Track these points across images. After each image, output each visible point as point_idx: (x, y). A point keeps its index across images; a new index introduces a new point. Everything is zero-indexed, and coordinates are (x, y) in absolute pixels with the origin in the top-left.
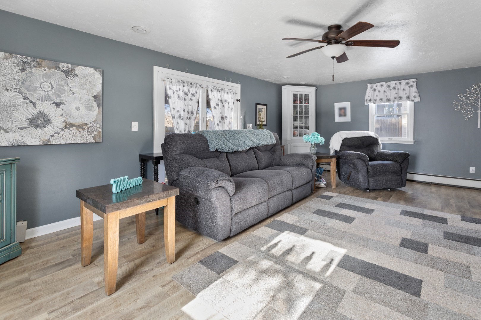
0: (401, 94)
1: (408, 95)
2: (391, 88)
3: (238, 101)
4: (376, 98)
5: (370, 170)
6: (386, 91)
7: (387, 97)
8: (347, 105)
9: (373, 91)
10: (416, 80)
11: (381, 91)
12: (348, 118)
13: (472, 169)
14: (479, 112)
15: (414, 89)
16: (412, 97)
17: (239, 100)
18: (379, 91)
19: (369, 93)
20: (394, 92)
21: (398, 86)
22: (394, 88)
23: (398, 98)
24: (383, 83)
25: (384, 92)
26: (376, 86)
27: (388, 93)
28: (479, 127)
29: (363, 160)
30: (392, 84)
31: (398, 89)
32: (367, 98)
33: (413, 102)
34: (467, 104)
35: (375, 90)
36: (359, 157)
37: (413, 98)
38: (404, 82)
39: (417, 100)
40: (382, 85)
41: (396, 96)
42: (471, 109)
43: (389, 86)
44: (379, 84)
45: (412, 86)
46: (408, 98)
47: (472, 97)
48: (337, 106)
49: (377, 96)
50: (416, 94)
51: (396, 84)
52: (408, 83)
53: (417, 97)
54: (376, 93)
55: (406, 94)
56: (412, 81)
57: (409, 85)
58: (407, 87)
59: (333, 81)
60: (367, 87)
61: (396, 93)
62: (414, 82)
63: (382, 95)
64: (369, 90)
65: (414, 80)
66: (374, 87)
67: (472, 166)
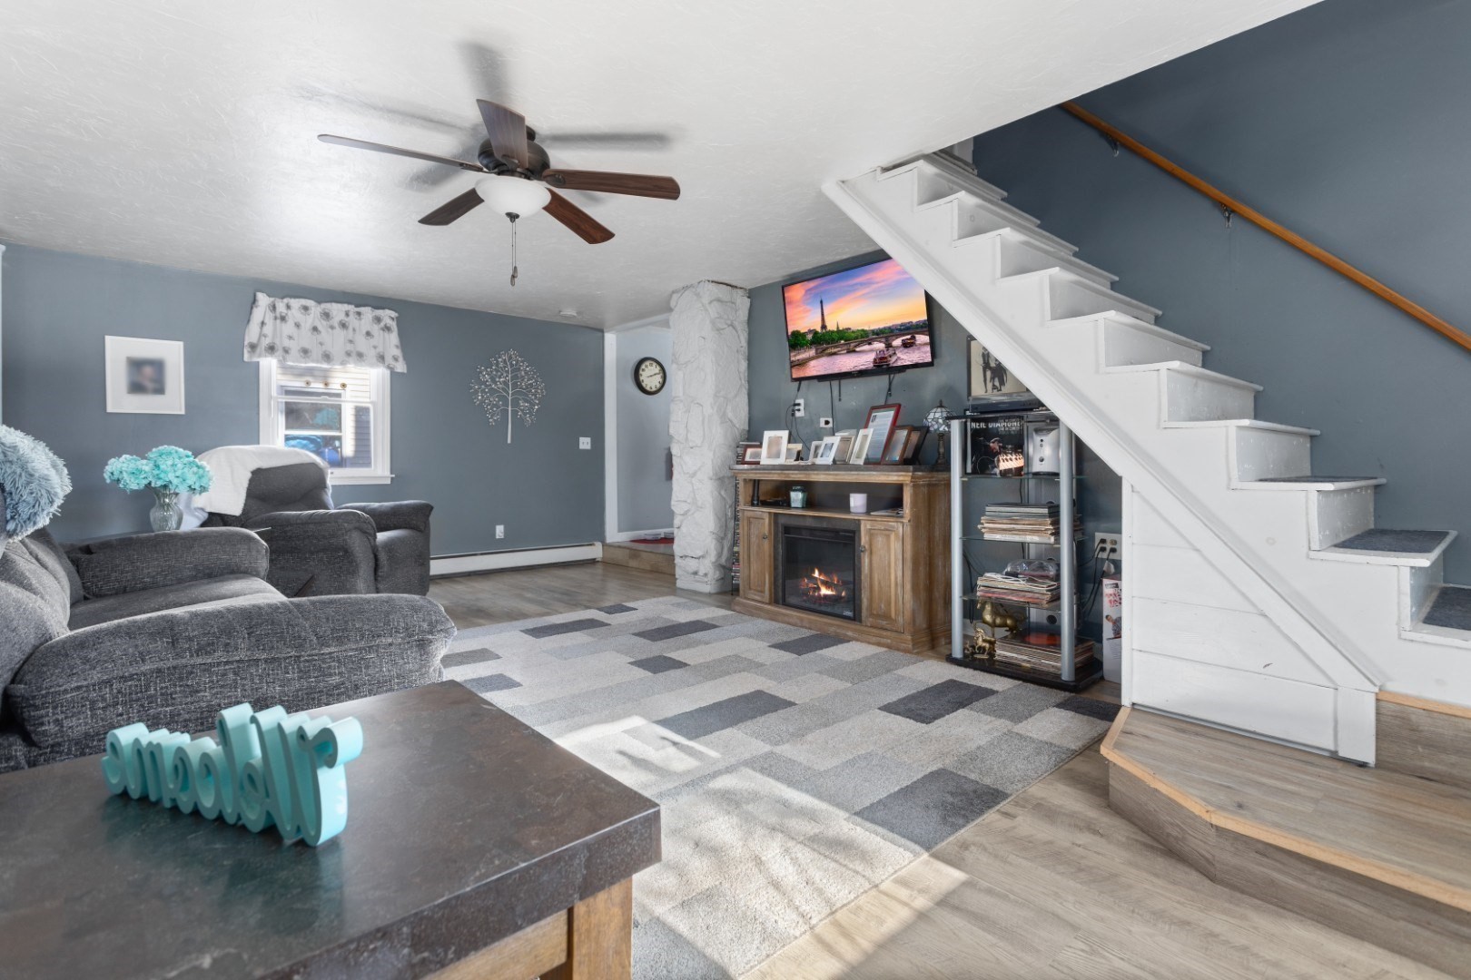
0: (362, 344)
1: (380, 349)
2: (335, 322)
4: (287, 343)
6: (320, 328)
7: (324, 348)
8: (171, 352)
9: (278, 321)
10: (397, 315)
11: (303, 324)
12: (172, 402)
13: (500, 531)
14: (510, 409)
15: (394, 338)
16: (389, 360)
18: (298, 325)
19: (263, 323)
20: (340, 334)
21: (352, 320)
22: (343, 325)
23: (354, 354)
24: (310, 303)
25: (315, 329)
26: (288, 307)
27: (325, 335)
28: (509, 441)
30: (338, 310)
31: (354, 330)
32: (254, 340)
33: (388, 373)
34: (493, 391)
35: (283, 319)
37: (393, 363)
38: (368, 312)
39: (401, 367)
40: (306, 308)
41: (349, 347)
42: (498, 402)
43: (326, 315)
44: (296, 303)
45: (387, 329)
46: (381, 358)
47: (500, 378)
48: (119, 350)
49: (290, 338)
50: (398, 352)
51: (347, 314)
52: (378, 320)
53: (401, 359)
54: (288, 328)
55: (375, 347)
56: (388, 315)
57: (382, 324)
58: (375, 329)
60: (254, 303)
61: (351, 342)
62: (393, 319)
63: (306, 339)
64: (259, 313)
65: (394, 314)
66: (281, 307)
67: (500, 524)
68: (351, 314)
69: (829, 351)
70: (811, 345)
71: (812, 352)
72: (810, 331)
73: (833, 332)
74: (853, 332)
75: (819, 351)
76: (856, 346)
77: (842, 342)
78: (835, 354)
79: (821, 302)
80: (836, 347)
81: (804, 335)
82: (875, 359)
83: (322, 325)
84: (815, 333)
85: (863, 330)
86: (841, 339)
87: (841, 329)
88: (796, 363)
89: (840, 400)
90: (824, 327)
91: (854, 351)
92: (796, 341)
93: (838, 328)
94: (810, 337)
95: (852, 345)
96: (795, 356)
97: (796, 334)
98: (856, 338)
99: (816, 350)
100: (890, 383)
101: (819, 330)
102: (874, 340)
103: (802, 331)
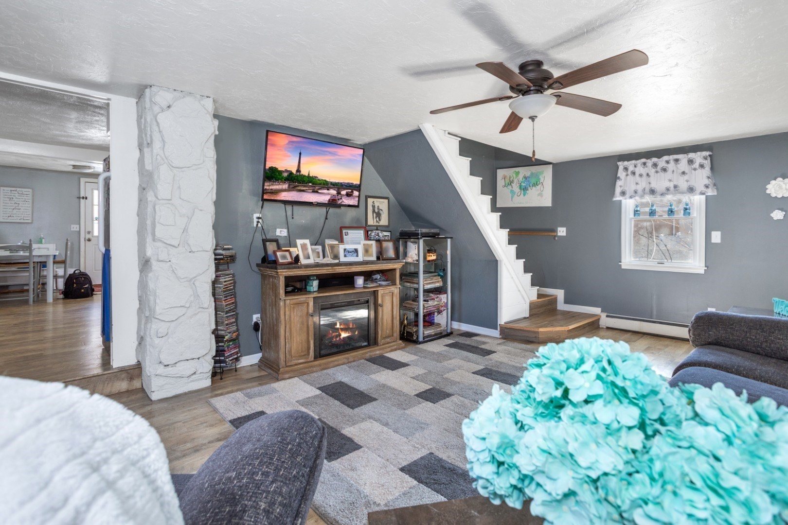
69: (299, 188)
70: (285, 180)
71: (285, 186)
72: (286, 171)
73: (305, 176)
74: (319, 180)
75: (291, 186)
76: (319, 189)
77: (310, 184)
78: (303, 191)
79: (300, 154)
80: (305, 186)
81: (281, 172)
82: (329, 200)
84: (291, 173)
85: (325, 180)
86: (310, 182)
87: (311, 175)
88: (269, 191)
89: (293, 218)
90: (298, 171)
91: (317, 192)
92: (272, 175)
93: (309, 174)
94: (285, 175)
95: (317, 187)
96: (269, 186)
97: (273, 170)
98: (320, 184)
99: (289, 186)
100: (327, 213)
101: (294, 171)
102: (331, 188)
103: (279, 169)
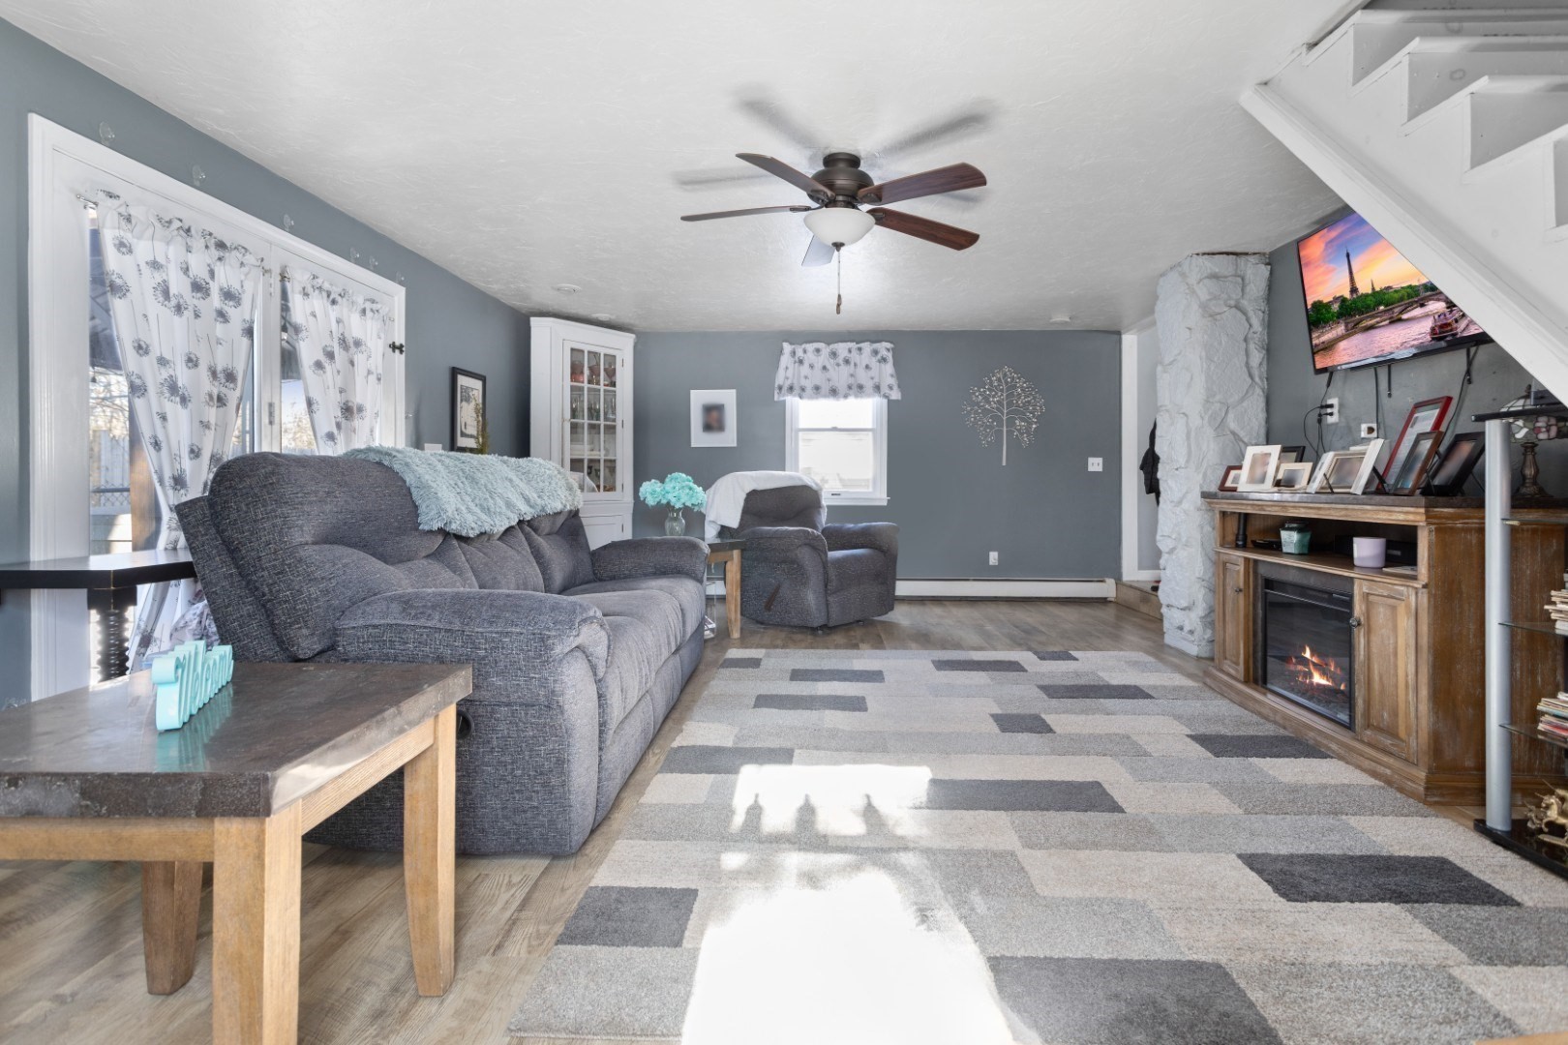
0: (863, 377)
1: (876, 380)
2: (840, 360)
3: (397, 351)
4: (804, 382)
5: (832, 573)
6: (828, 367)
7: (831, 383)
8: (727, 398)
9: (797, 364)
10: (892, 346)
11: (815, 365)
12: (728, 438)
13: (993, 557)
14: (1005, 429)
15: (889, 368)
16: (885, 389)
17: (402, 346)
18: (812, 366)
19: (787, 368)
20: (845, 370)
21: (855, 357)
22: (847, 361)
23: (855, 387)
24: (821, 345)
25: (824, 368)
26: (805, 352)
27: (832, 373)
28: (1004, 464)
29: (814, 548)
30: (842, 348)
31: (855, 365)
32: (781, 383)
33: (885, 401)
34: (986, 412)
35: (801, 362)
36: (807, 541)
37: (887, 391)
38: (867, 347)
39: (896, 395)
40: (818, 350)
41: (851, 381)
42: (993, 422)
43: (834, 354)
44: (810, 347)
45: (884, 360)
46: (877, 388)
47: (994, 397)
48: (699, 398)
49: (806, 377)
50: (893, 381)
51: (850, 351)
52: (876, 353)
53: (895, 388)
54: (805, 369)
55: (872, 378)
56: (884, 347)
57: (879, 357)
58: (873, 362)
59: (838, 312)
60: (781, 351)
61: (852, 375)
62: (888, 350)
63: (818, 377)
64: (785, 359)
65: (889, 345)
66: (800, 353)
67: (994, 551)
68: (853, 351)
69: (1364, 324)
70: (1338, 318)
71: (1340, 329)
72: (1336, 299)
73: (1367, 295)
74: (1396, 291)
75: (1350, 326)
76: (1401, 312)
77: (1382, 308)
78: (1372, 327)
79: (1348, 256)
80: (1373, 317)
81: (1328, 305)
82: (1433, 329)
83: (830, 363)
84: (1343, 300)
85: (1410, 287)
86: (1380, 304)
87: (1377, 289)
88: (1320, 348)
89: (1390, 395)
90: (1354, 290)
91: (1400, 320)
92: (1318, 315)
93: (1373, 289)
94: (1336, 307)
95: (1396, 310)
96: (1319, 337)
97: (1318, 306)
98: (1401, 299)
99: (1346, 326)
100: (1470, 363)
101: (1347, 295)
102: (1429, 298)
103: (1325, 301)
